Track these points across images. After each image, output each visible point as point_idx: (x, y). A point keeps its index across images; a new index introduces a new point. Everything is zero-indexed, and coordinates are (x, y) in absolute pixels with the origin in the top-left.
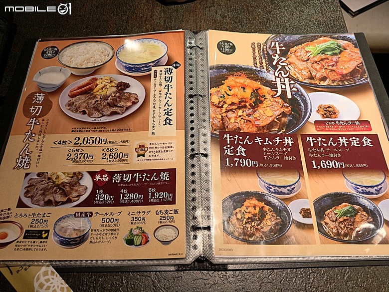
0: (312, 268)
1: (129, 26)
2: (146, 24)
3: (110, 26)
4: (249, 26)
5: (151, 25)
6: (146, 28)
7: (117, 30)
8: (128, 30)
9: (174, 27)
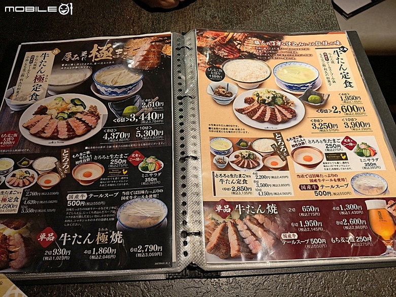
0: (309, 272)
1: (115, 28)
2: (134, 27)
3: (97, 28)
4: (239, 26)
5: (139, 27)
6: (133, 30)
7: (103, 32)
8: (115, 32)
9: (162, 28)
